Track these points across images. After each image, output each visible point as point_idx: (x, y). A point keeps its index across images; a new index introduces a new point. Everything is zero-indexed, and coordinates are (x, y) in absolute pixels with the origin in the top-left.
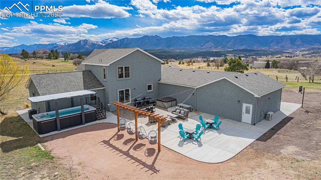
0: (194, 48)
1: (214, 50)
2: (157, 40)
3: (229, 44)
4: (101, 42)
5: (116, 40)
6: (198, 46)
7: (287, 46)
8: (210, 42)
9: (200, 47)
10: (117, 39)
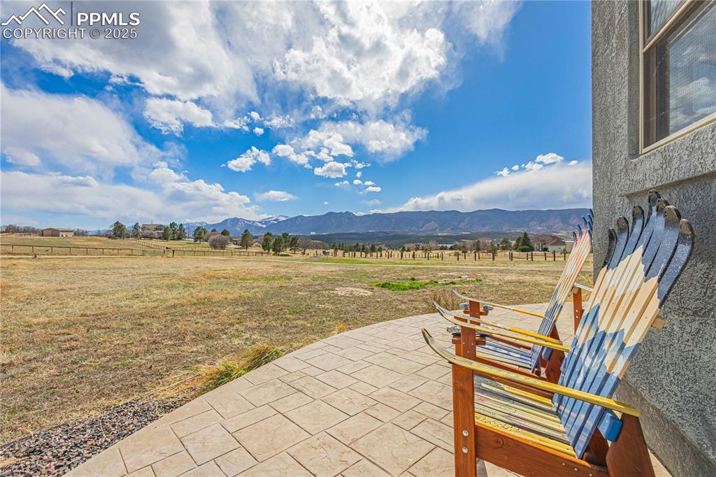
0: (406, 230)
1: (439, 234)
2: (349, 219)
3: (462, 225)
4: (259, 222)
5: (284, 219)
6: (413, 228)
7: (556, 226)
8: (433, 222)
9: (416, 229)
10: (286, 217)
